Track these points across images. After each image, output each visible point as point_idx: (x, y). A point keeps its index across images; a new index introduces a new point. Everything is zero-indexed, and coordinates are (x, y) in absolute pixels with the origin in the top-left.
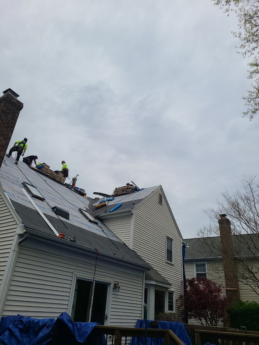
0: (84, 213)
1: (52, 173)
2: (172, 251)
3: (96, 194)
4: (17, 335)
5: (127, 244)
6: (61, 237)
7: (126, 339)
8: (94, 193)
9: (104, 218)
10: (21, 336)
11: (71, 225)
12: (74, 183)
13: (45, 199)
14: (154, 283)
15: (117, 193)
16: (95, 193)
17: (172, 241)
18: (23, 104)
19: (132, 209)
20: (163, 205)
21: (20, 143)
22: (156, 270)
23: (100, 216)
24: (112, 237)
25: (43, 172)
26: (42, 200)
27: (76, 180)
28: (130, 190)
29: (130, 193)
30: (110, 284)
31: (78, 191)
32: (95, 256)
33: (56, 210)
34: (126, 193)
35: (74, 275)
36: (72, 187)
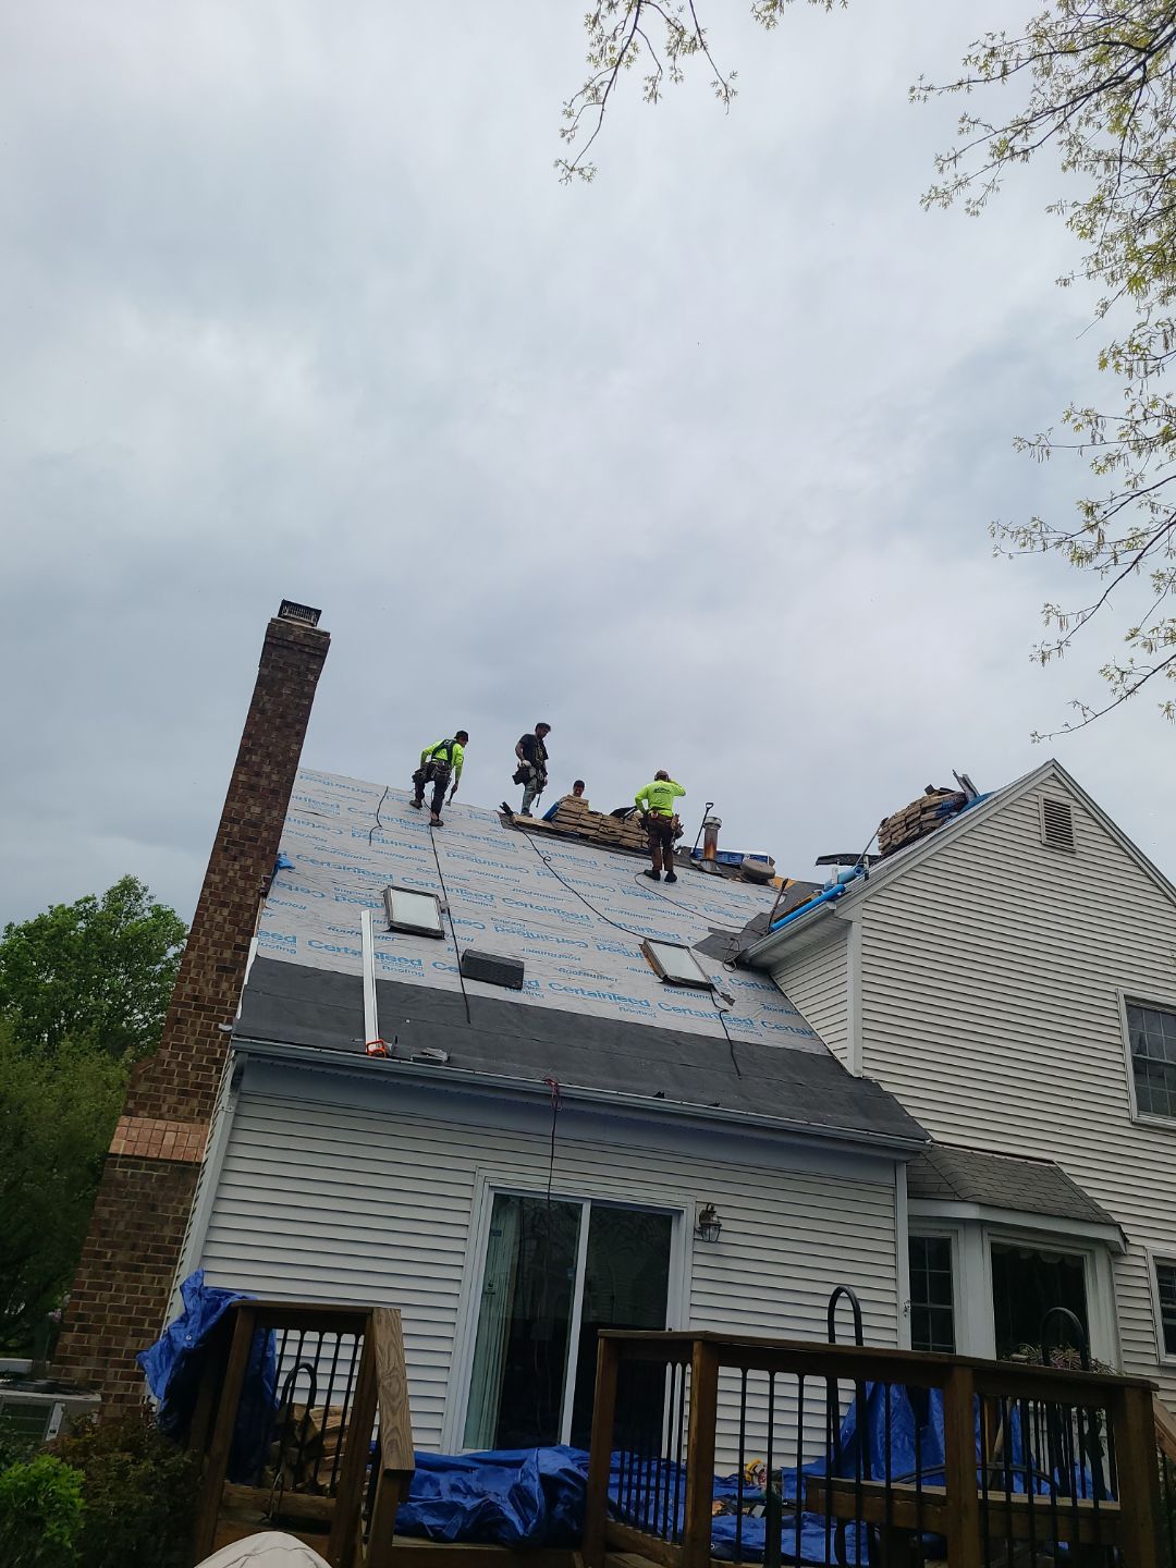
0: (652, 954)
1: (603, 822)
3: (827, 861)
5: (838, 1055)
6: (374, 1053)
8: (820, 859)
11: (511, 1007)
12: (710, 837)
13: (444, 933)
15: (889, 840)
16: (823, 860)
20: (1084, 850)
22: (1051, 1162)
24: (765, 1030)
25: (562, 826)
27: (717, 826)
28: (931, 814)
30: (680, 1213)
31: (736, 867)
34: (917, 831)
36: (704, 857)
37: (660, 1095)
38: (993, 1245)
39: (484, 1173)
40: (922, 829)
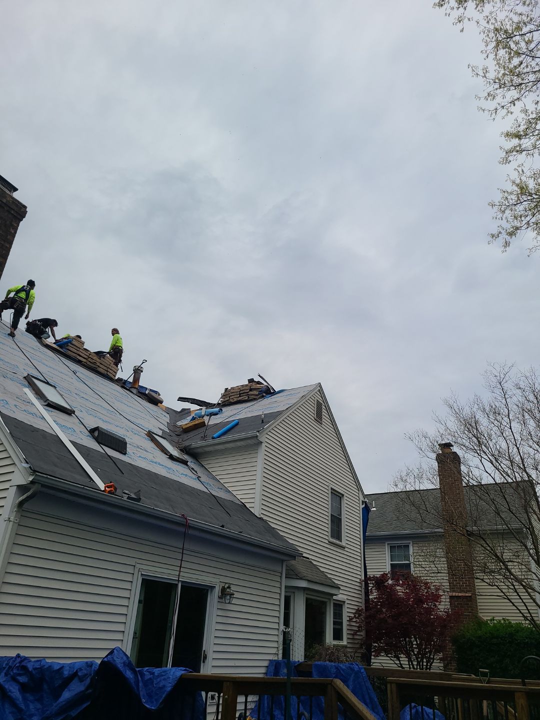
0: (157, 440)
1: (90, 356)
2: (341, 519)
3: (184, 400)
4: (14, 697)
5: (248, 505)
6: (109, 492)
7: (246, 699)
8: (180, 398)
9: (200, 450)
10: (25, 699)
11: (130, 465)
12: (137, 377)
13: (73, 412)
14: (303, 584)
15: (228, 398)
16: (181, 399)
17: (341, 498)
18: (25, 207)
19: (258, 431)
20: (324, 423)
21: (18, 292)
22: (308, 558)
23: (193, 446)
24: (217, 490)
25: (70, 353)
26: (69, 412)
27: (142, 372)
28: (255, 393)
29: (255, 399)
30: (213, 588)
31: (145, 394)
32: (182, 529)
33: (99, 435)
34: (247, 398)
35: (137, 570)
36: (133, 386)
37: (223, 526)
38: (307, 600)
39: (138, 566)
40: (249, 398)
